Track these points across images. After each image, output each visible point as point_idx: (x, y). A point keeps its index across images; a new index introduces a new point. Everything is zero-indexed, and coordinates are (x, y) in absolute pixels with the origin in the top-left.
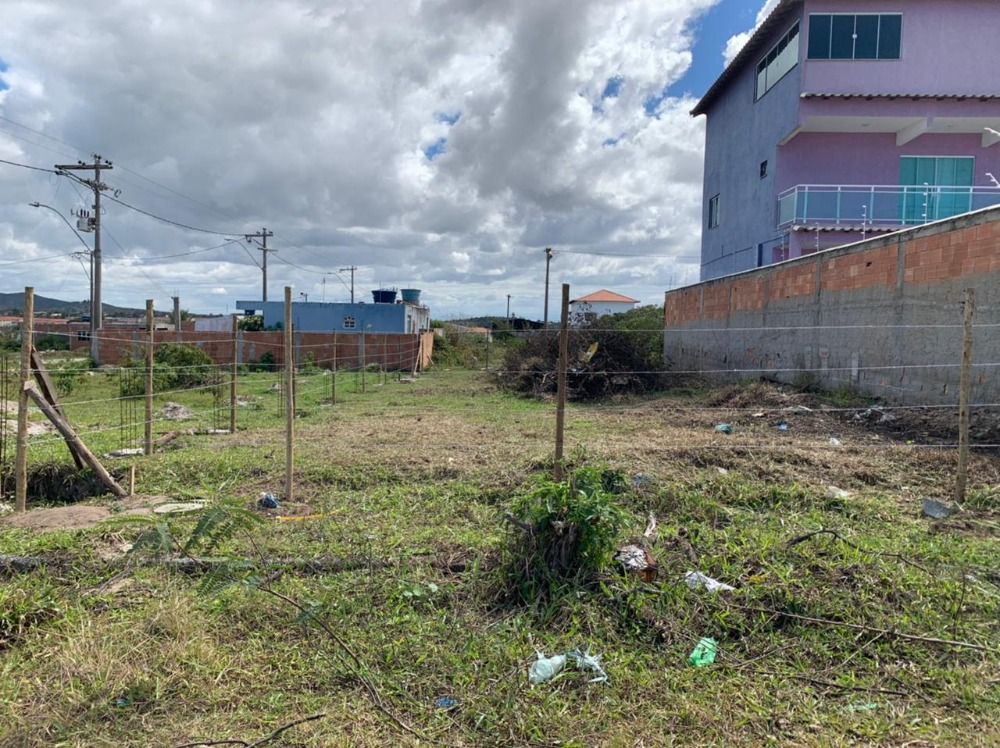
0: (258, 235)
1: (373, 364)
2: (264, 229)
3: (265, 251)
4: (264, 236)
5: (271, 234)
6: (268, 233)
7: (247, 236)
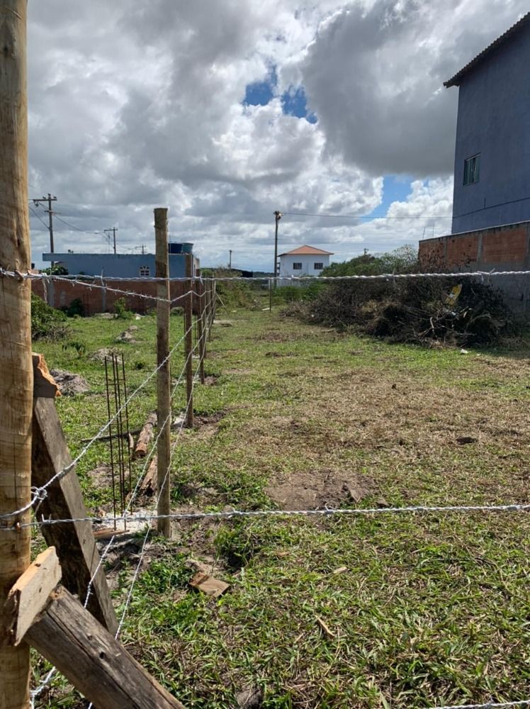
0: (44, 200)
1: (177, 308)
2: (49, 195)
3: (51, 214)
4: (50, 200)
5: (55, 199)
6: (52, 198)
7: (35, 200)
